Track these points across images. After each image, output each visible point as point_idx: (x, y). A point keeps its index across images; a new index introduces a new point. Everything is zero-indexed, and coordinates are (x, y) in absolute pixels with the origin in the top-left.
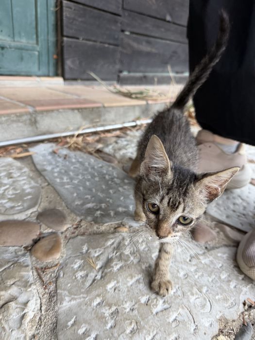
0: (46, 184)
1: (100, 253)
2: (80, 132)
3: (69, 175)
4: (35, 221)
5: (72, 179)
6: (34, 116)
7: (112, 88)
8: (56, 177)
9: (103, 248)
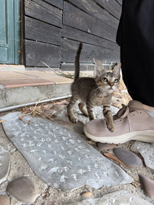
0: (15, 149)
2: (39, 102)
3: (34, 139)
4: (4, 194)
5: (36, 143)
6: (4, 92)
7: (57, 72)
8: (23, 142)
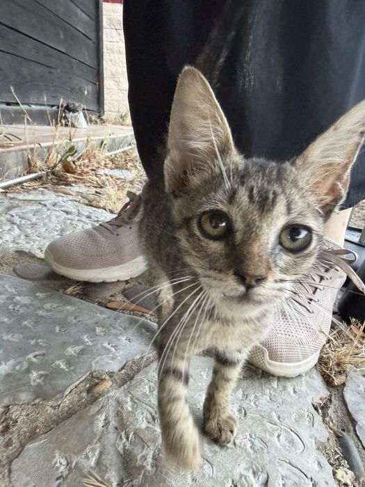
1: (97, 453)
9: (95, 441)
